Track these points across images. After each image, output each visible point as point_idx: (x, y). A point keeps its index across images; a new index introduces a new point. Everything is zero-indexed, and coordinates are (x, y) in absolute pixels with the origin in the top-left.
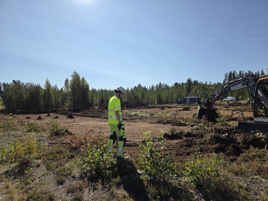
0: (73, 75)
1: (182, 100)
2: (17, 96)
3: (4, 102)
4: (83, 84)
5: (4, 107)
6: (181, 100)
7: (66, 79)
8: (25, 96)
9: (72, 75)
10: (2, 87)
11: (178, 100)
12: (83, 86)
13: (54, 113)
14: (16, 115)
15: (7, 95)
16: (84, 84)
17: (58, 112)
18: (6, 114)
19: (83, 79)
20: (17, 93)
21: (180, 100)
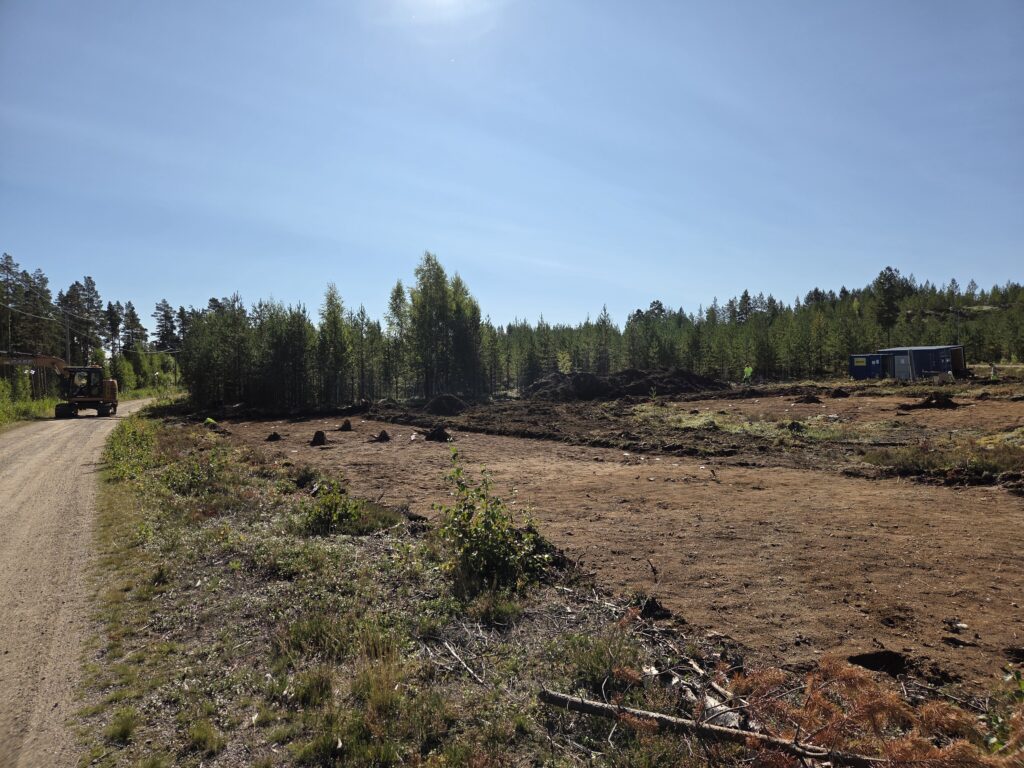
0: (422, 270)
1: (873, 363)
2: (229, 352)
3: (183, 375)
4: (458, 305)
5: (185, 394)
6: (869, 360)
7: (395, 285)
8: (255, 352)
9: (417, 267)
10: (175, 324)
11: (856, 360)
12: (459, 310)
13: (363, 418)
14: (226, 423)
15: (195, 349)
16: (462, 302)
17: (376, 412)
18: (194, 420)
19: (458, 284)
20: (226, 341)
21: (864, 359)
